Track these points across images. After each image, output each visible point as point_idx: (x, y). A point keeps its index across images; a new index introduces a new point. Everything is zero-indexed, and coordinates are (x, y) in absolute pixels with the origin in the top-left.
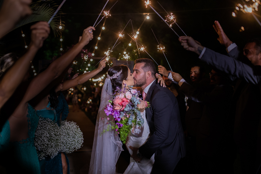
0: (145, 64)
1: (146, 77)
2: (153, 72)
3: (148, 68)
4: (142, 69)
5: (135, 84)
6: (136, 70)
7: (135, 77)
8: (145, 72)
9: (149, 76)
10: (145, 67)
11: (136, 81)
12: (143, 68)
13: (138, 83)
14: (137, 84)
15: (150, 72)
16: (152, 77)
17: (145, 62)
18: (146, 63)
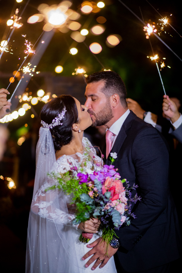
0: (107, 83)
1: (110, 106)
2: (121, 94)
3: (112, 89)
4: (102, 92)
5: (94, 121)
6: (92, 96)
7: (92, 110)
8: (108, 98)
9: (117, 104)
10: (106, 87)
11: (95, 115)
12: (103, 90)
13: (98, 119)
14: (97, 121)
15: (116, 96)
16: (121, 104)
17: (106, 78)
18: (107, 81)
